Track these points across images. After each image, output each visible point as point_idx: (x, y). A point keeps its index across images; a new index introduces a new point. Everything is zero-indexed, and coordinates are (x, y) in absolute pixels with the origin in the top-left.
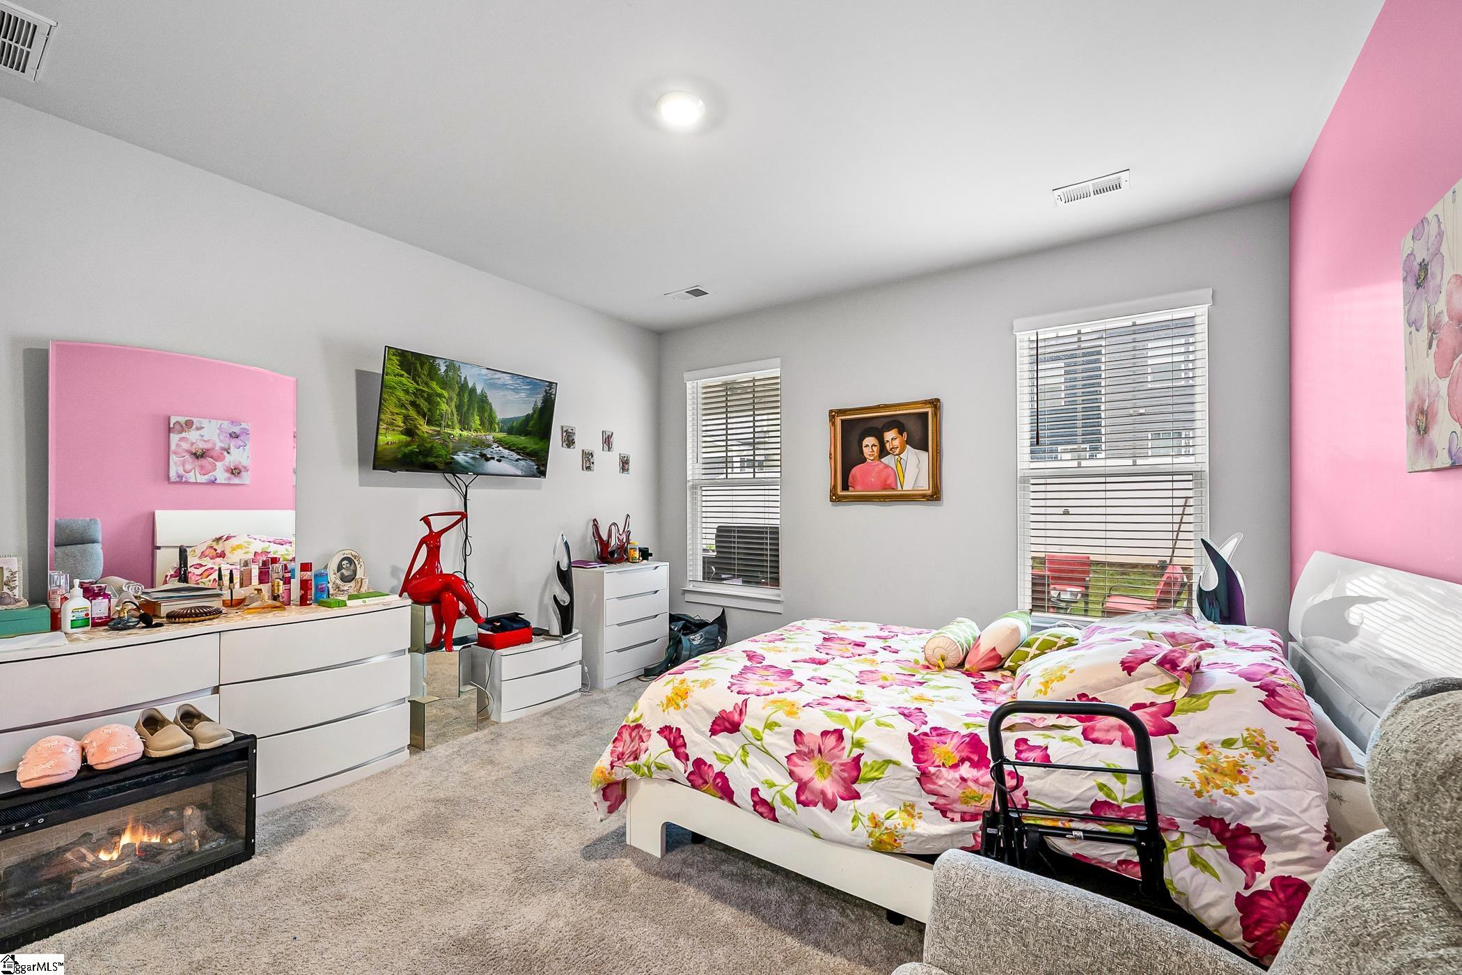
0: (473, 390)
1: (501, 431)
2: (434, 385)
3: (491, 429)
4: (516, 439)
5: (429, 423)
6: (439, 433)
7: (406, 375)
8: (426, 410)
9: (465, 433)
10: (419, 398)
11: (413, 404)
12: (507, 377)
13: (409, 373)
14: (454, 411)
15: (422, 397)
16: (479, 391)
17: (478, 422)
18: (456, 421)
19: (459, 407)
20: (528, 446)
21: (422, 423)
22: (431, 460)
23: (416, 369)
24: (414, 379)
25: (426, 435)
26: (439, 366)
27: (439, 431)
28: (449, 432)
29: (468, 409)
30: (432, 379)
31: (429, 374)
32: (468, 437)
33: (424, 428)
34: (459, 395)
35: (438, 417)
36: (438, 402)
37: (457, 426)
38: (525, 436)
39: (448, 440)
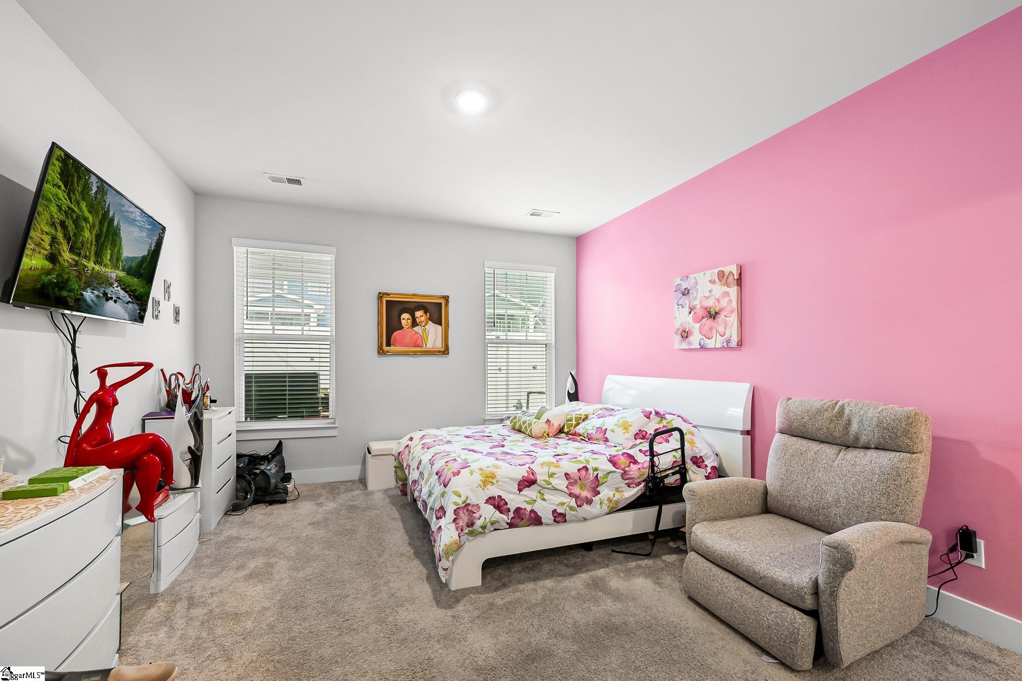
0: (112, 220)
1: (123, 270)
2: (83, 205)
3: (116, 267)
4: (132, 280)
5: (71, 250)
6: (77, 263)
7: (63, 187)
8: (71, 234)
9: (97, 267)
10: (68, 219)
11: (63, 224)
12: (138, 212)
13: (66, 187)
14: (94, 241)
15: (72, 218)
16: (115, 223)
17: (109, 257)
18: (93, 252)
19: (98, 237)
20: (138, 289)
21: (65, 249)
22: (65, 293)
23: (72, 184)
24: (69, 195)
25: (66, 264)
26: (92, 185)
27: (77, 262)
28: (86, 263)
29: (104, 241)
30: (83, 200)
31: (82, 193)
32: (98, 272)
33: (67, 256)
34: (101, 223)
35: (79, 245)
36: (83, 227)
37: (93, 258)
38: (137, 278)
39: (82, 273)
